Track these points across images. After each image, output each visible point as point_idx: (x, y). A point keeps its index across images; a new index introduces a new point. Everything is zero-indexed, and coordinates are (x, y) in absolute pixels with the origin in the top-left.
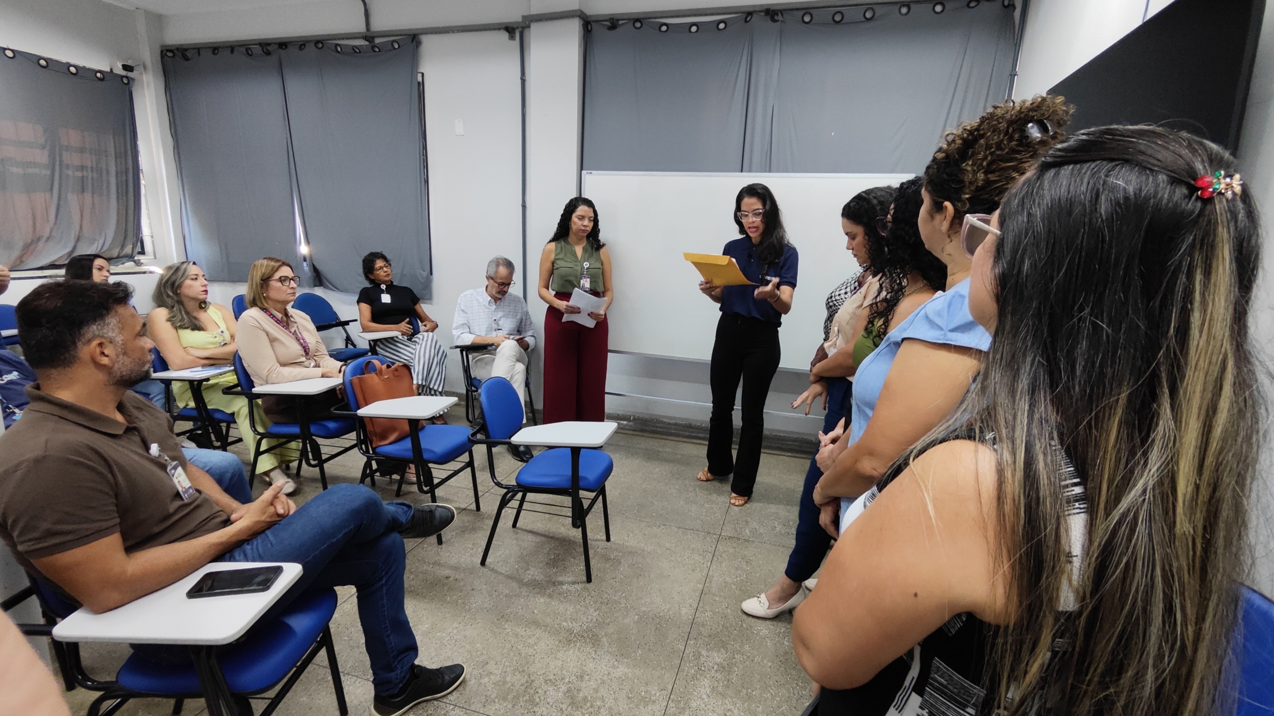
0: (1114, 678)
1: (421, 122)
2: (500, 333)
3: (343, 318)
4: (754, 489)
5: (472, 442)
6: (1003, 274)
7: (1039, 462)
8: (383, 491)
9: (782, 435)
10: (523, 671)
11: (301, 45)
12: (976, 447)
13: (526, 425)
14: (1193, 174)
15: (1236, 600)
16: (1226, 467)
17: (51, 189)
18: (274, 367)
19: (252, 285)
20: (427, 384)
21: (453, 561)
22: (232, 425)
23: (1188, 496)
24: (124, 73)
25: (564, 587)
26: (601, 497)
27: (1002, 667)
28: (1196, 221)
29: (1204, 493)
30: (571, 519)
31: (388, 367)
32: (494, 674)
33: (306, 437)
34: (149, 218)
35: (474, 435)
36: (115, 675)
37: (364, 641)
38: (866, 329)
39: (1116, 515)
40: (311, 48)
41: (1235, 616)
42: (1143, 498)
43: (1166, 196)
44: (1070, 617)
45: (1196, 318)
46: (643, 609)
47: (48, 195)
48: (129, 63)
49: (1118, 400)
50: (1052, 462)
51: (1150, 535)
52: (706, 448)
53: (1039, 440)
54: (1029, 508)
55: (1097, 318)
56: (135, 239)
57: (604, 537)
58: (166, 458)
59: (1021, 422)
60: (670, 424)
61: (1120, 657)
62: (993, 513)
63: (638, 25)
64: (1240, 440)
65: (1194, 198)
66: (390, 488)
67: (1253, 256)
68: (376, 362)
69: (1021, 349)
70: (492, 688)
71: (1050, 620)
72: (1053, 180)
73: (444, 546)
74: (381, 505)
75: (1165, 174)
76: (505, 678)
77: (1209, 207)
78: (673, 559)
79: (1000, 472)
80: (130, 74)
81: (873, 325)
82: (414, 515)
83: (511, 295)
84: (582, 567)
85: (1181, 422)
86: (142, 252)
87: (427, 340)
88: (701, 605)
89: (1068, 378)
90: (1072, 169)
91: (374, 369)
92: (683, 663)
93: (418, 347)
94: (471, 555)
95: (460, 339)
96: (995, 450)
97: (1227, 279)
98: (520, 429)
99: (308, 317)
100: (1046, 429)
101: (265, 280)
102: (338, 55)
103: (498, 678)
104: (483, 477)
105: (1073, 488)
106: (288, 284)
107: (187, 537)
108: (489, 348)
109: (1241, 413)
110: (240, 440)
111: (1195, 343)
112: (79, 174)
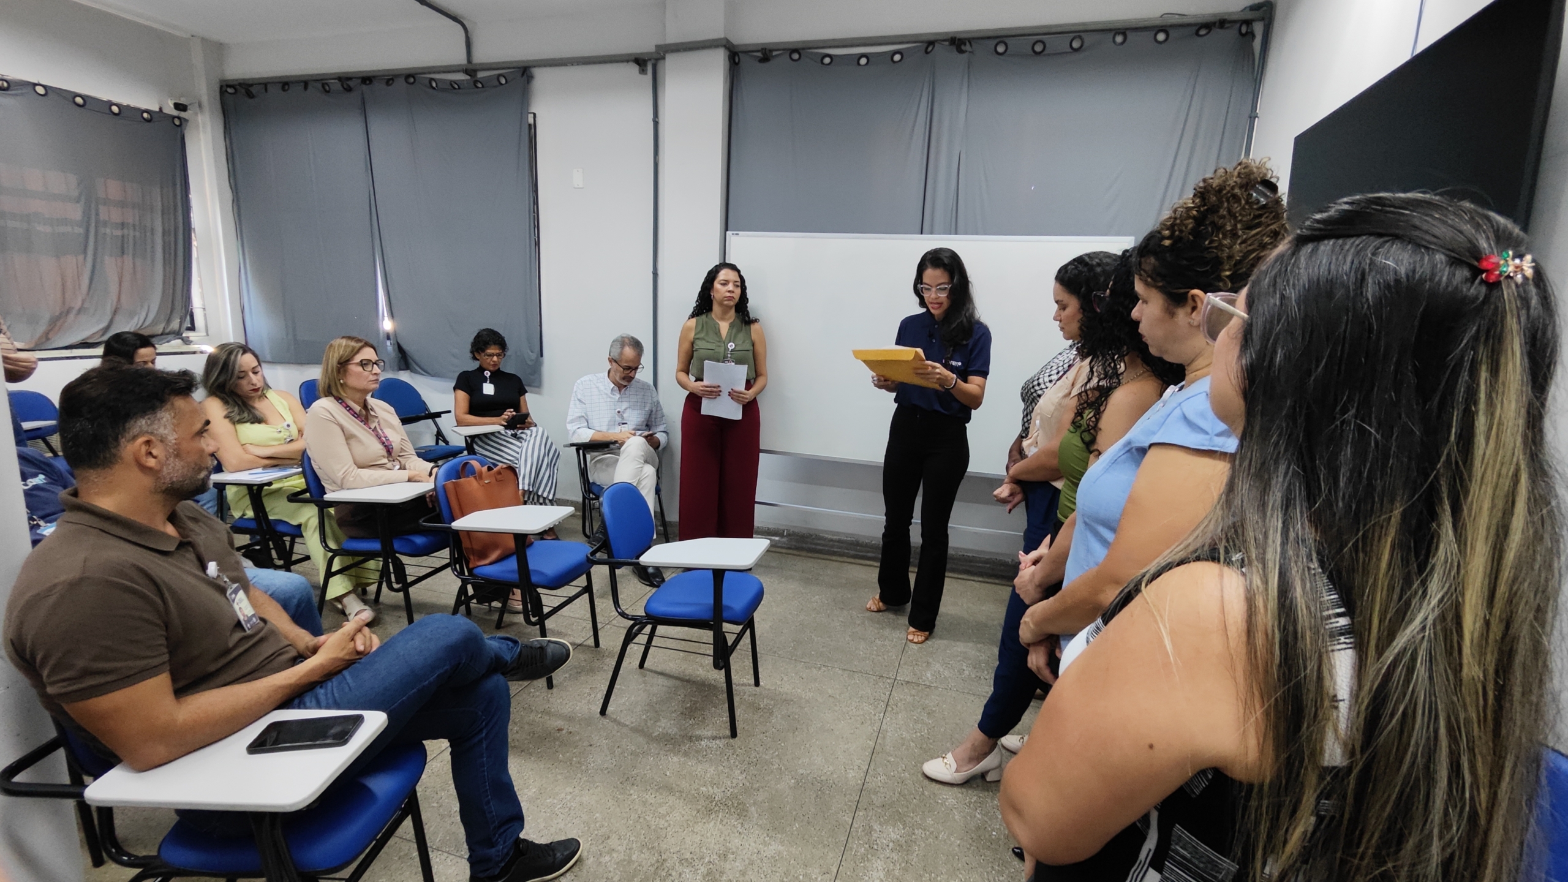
0: (1392, 850)
1: (532, 171)
2: (625, 428)
3: (433, 409)
4: (937, 622)
5: (591, 562)
6: (1252, 365)
7: (1295, 589)
8: (481, 621)
9: (970, 555)
10: (653, 848)
11: (389, 80)
12: (1221, 571)
13: (658, 542)
14: (1476, 253)
15: (1537, 760)
16: (1521, 598)
17: (85, 252)
18: (351, 469)
19: (327, 370)
20: (535, 490)
21: (566, 710)
22: (298, 540)
23: (1476, 635)
24: (175, 113)
25: (703, 743)
26: (748, 631)
27: (1257, 835)
28: (1479, 310)
29: (1496, 630)
30: (711, 658)
31: (490, 469)
32: (617, 851)
33: (388, 554)
34: (201, 286)
35: (593, 553)
36: (156, 849)
37: (458, 809)
38: (1073, 422)
39: (1389, 656)
40: (400, 83)
41: (1538, 777)
42: (1422, 635)
43: (1445, 278)
44: (1338, 774)
45: (1481, 422)
46: (801, 771)
47: (81, 258)
48: (183, 101)
49: (1390, 518)
50: (1311, 589)
51: (1431, 678)
52: (877, 571)
53: (1296, 562)
54: (1284, 644)
55: (1363, 420)
56: (183, 311)
57: (752, 681)
58: (226, 579)
59: (1274, 542)
60: (832, 540)
61: (1398, 826)
62: (1242, 650)
63: (796, 56)
64: (1537, 567)
65: (1477, 281)
66: (488, 617)
67: (1549, 350)
68: (475, 464)
69: (1273, 454)
70: (615, 869)
71: (1312, 779)
72: (1310, 257)
73: (555, 690)
74: (482, 639)
75: (1443, 253)
76: (630, 856)
77: (1495, 293)
78: (837, 708)
79: (1250, 601)
80: (183, 114)
81: (1082, 418)
82: (520, 652)
83: (638, 381)
84: (726, 718)
85: (1465, 544)
86: (192, 328)
87: (536, 436)
88: (872, 767)
89: (1330, 490)
90: (1334, 243)
91: (473, 472)
92: (850, 840)
93: (525, 444)
94: (589, 702)
95: (576, 435)
96: (1243, 574)
97: (1518, 377)
98: (650, 547)
99: (392, 409)
100: (1303, 551)
101: (343, 364)
102: (431, 91)
103: (622, 857)
104: (604, 605)
105: (1337, 619)
106: (370, 369)
107: (247, 678)
108: (612, 446)
109: (1538, 538)
110: (308, 558)
111: (1481, 452)
112: (119, 233)
